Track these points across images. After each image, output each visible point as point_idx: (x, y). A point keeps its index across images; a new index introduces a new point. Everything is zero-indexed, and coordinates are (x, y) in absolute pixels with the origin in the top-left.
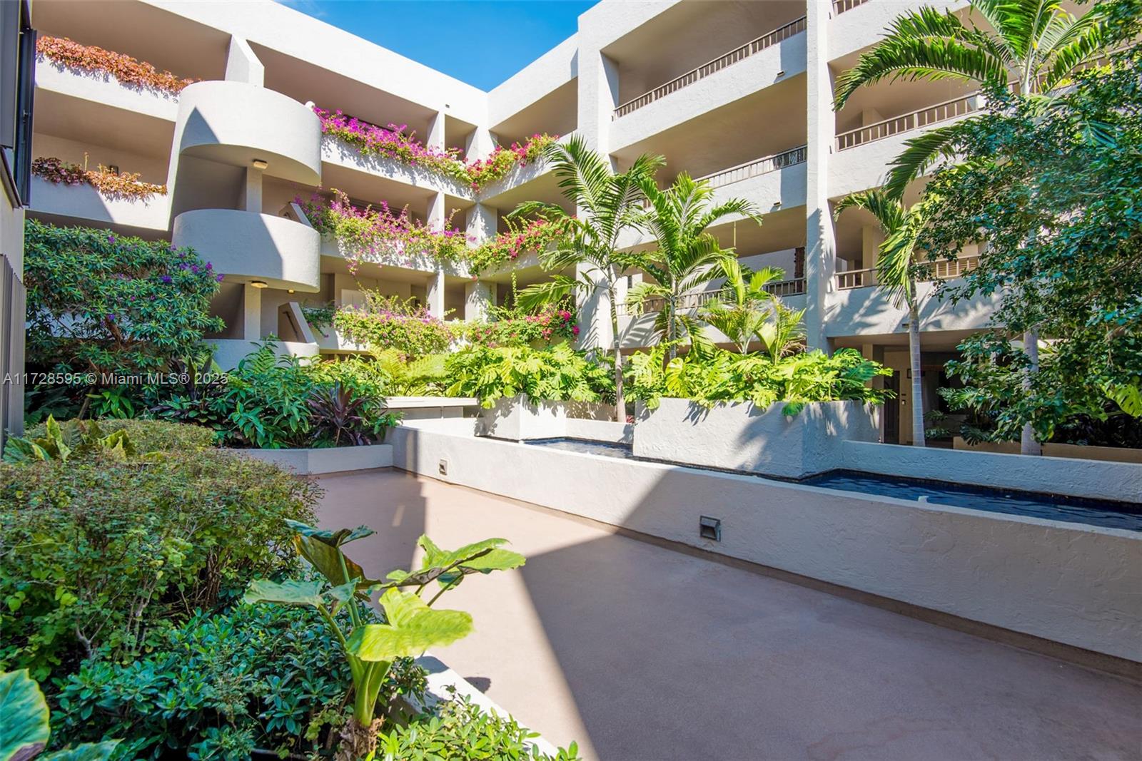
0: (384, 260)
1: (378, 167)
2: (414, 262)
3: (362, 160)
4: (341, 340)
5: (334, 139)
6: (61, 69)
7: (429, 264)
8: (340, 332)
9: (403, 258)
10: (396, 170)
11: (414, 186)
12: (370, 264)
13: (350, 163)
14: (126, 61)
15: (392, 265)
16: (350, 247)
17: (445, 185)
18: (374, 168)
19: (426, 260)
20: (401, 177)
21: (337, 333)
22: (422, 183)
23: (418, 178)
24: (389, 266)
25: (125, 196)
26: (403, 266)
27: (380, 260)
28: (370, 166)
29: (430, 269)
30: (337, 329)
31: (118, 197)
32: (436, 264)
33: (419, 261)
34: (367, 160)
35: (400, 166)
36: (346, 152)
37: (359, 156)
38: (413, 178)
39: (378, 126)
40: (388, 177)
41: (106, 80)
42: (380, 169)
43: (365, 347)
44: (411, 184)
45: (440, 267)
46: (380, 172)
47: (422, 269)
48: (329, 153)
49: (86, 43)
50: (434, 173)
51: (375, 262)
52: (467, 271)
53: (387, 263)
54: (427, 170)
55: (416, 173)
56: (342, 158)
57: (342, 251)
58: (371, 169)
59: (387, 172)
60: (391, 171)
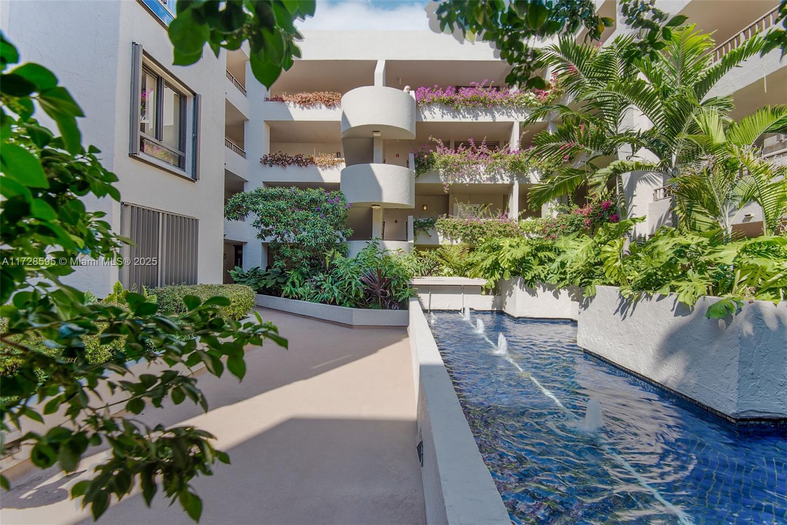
0: (471, 180)
1: (467, 116)
2: (493, 178)
3: (456, 114)
4: (441, 238)
5: (437, 105)
6: (303, 109)
7: (505, 178)
8: (440, 233)
9: (485, 177)
10: (480, 114)
11: (494, 122)
12: (462, 184)
13: (448, 118)
14: (327, 95)
15: (476, 183)
16: (448, 175)
17: (520, 115)
18: (464, 117)
19: (503, 175)
20: (484, 118)
21: (439, 233)
22: (500, 118)
23: (496, 114)
24: (475, 184)
25: (329, 167)
26: (485, 183)
27: (468, 180)
28: (461, 116)
29: (507, 181)
30: (438, 231)
31: (326, 168)
32: (511, 177)
33: (498, 177)
34: (459, 113)
35: (483, 110)
36: (445, 112)
37: (454, 112)
38: (494, 117)
39: (465, 87)
40: (474, 120)
41: (321, 108)
42: (469, 116)
43: (457, 242)
44: (492, 121)
45: (515, 179)
46: (469, 119)
47: (500, 182)
48: (434, 115)
49: (311, 92)
50: (510, 108)
51: (465, 182)
52: (539, 178)
53: (473, 182)
54: (504, 107)
55: (496, 112)
56: (442, 116)
57: (442, 178)
58: (462, 119)
59: (473, 117)
60: (476, 116)
